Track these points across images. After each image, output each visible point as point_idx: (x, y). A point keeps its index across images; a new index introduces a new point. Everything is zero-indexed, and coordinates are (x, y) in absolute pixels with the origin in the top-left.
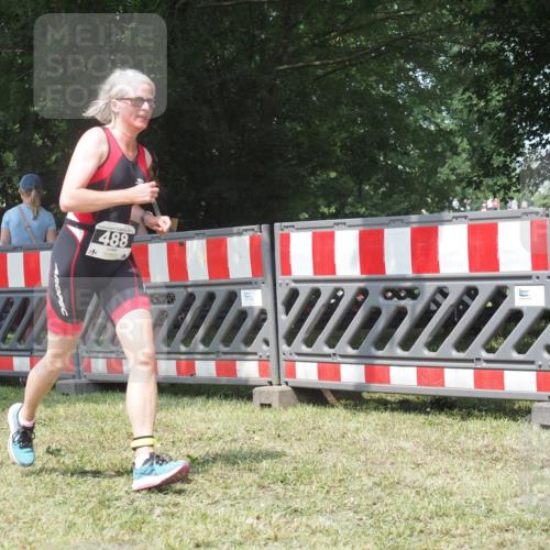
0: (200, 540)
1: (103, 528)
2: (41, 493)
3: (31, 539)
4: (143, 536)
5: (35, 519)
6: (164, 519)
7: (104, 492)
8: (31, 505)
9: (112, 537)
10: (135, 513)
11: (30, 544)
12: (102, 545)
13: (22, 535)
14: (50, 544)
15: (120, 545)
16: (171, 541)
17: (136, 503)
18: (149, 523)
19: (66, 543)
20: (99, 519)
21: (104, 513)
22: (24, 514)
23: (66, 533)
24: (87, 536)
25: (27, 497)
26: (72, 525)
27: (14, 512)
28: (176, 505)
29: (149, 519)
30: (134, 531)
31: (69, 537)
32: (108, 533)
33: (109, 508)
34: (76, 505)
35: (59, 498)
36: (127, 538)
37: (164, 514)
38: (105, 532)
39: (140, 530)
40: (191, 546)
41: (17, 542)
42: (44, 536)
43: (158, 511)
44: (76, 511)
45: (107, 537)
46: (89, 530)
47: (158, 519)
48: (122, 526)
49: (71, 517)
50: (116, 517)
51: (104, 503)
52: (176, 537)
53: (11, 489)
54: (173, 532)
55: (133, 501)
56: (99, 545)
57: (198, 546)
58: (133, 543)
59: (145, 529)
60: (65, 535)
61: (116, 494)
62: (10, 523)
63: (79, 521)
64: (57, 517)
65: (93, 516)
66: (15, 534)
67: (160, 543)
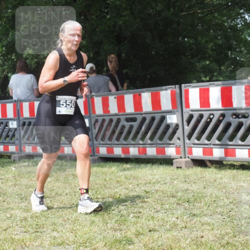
0: (151, 228)
1: (107, 223)
3: (75, 228)
4: (125, 227)
5: (76, 220)
6: (134, 219)
9: (111, 227)
10: (122, 216)
11: (75, 230)
12: (107, 231)
13: (71, 226)
14: (84, 230)
15: (115, 231)
16: (138, 229)
17: (122, 212)
18: (128, 221)
19: (91, 230)
20: (105, 219)
22: (71, 217)
23: (91, 226)
24: (100, 227)
26: (93, 222)
27: (67, 217)
28: (140, 213)
29: (128, 219)
30: (121, 225)
32: (109, 226)
33: (110, 214)
36: (118, 228)
37: (134, 217)
39: (124, 224)
40: (147, 231)
41: (68, 229)
42: (81, 227)
43: (132, 215)
46: (101, 224)
47: (132, 219)
48: (115, 222)
49: (92, 218)
51: (107, 212)
52: (141, 227)
54: (139, 225)
55: (120, 211)
57: (150, 231)
58: (121, 230)
61: (113, 208)
62: (65, 221)
63: (96, 220)
64: (86, 219)
65: (102, 218)
66: (68, 226)
67: (133, 230)
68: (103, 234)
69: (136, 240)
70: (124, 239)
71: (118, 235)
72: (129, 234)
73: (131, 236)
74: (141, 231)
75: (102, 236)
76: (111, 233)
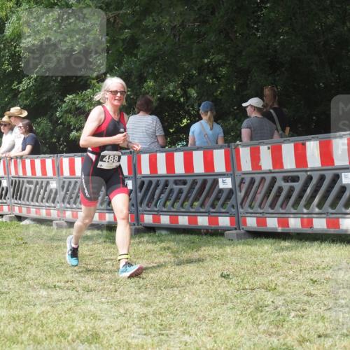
0: (321, 333)
1: (258, 325)
2: (218, 302)
3: (214, 331)
4: (284, 330)
5: (216, 318)
6: (297, 319)
7: (258, 302)
8: (213, 310)
9: (264, 330)
10: (279, 315)
11: (214, 334)
12: (259, 335)
13: (208, 328)
14: (226, 334)
15: (270, 335)
16: (302, 333)
17: (279, 309)
18: (288, 322)
19: (236, 334)
20: (256, 319)
21: (259, 314)
22: (209, 315)
23: (236, 327)
24: (249, 329)
25: (210, 305)
26: (239, 322)
27: (202, 314)
28: (304, 310)
29: (287, 319)
30: (278, 327)
31: (238, 330)
32: (262, 328)
33: (262, 311)
34: (241, 309)
35: (230, 305)
36: (274, 331)
37: (297, 316)
38: (260, 327)
39: (282, 326)
40: (316, 336)
41: (205, 332)
42: (222, 329)
43: (293, 314)
44: (242, 314)
45: (261, 330)
46: (250, 326)
47: (293, 319)
48: (271, 323)
49: (238, 317)
50: (266, 317)
51: (259, 308)
52: (305, 331)
53: (200, 299)
54: (303, 327)
55: (277, 308)
56: (257, 335)
57: (319, 336)
58: (278, 334)
59: (286, 326)
60: (235, 328)
61: (266, 303)
62: (200, 320)
63: (243, 320)
64: (229, 317)
65: (252, 316)
66: (204, 327)
67: (295, 334)
68: (252, 340)
70: (284, 347)
71: (275, 341)
72: (289, 341)
73: (293, 343)
74: (306, 336)
75: (252, 343)
76: (265, 338)
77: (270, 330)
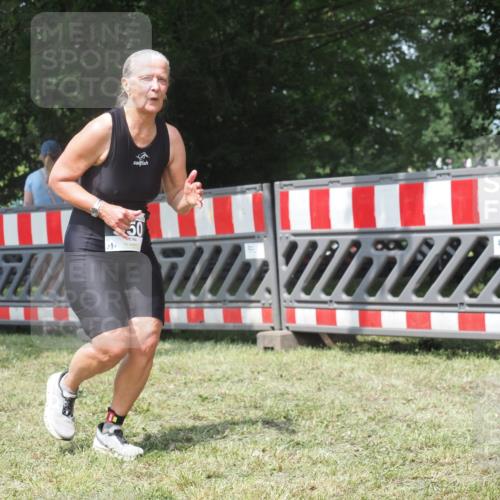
0: (211, 472)
3: (57, 473)
4: (159, 469)
6: (178, 453)
9: (130, 470)
10: (152, 448)
11: (57, 477)
12: (122, 478)
13: (48, 469)
14: (75, 477)
15: (139, 477)
16: (185, 473)
17: (152, 439)
19: (89, 477)
22: (50, 450)
23: (89, 467)
24: (108, 469)
26: (94, 460)
27: (41, 449)
28: (189, 440)
29: (164, 454)
30: (150, 465)
31: (91, 470)
32: (127, 467)
36: (144, 471)
37: (178, 448)
38: (124, 465)
39: (156, 463)
40: (203, 477)
41: (43, 475)
42: (69, 470)
43: (172, 446)
45: (126, 470)
46: (109, 465)
52: (189, 469)
53: (38, 428)
54: (186, 465)
56: (119, 477)
57: (209, 477)
58: (151, 476)
60: (88, 469)
61: (134, 431)
62: (37, 459)
66: (43, 469)
67: (175, 475)
68: (112, 484)
69: (179, 496)
70: (158, 494)
71: (145, 485)
72: (167, 485)
73: (171, 488)
74: (190, 477)
75: (112, 489)
76: (130, 481)
77: (138, 469)
